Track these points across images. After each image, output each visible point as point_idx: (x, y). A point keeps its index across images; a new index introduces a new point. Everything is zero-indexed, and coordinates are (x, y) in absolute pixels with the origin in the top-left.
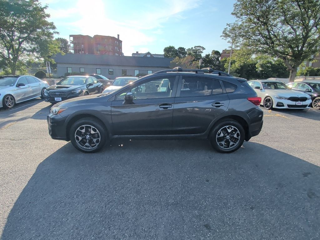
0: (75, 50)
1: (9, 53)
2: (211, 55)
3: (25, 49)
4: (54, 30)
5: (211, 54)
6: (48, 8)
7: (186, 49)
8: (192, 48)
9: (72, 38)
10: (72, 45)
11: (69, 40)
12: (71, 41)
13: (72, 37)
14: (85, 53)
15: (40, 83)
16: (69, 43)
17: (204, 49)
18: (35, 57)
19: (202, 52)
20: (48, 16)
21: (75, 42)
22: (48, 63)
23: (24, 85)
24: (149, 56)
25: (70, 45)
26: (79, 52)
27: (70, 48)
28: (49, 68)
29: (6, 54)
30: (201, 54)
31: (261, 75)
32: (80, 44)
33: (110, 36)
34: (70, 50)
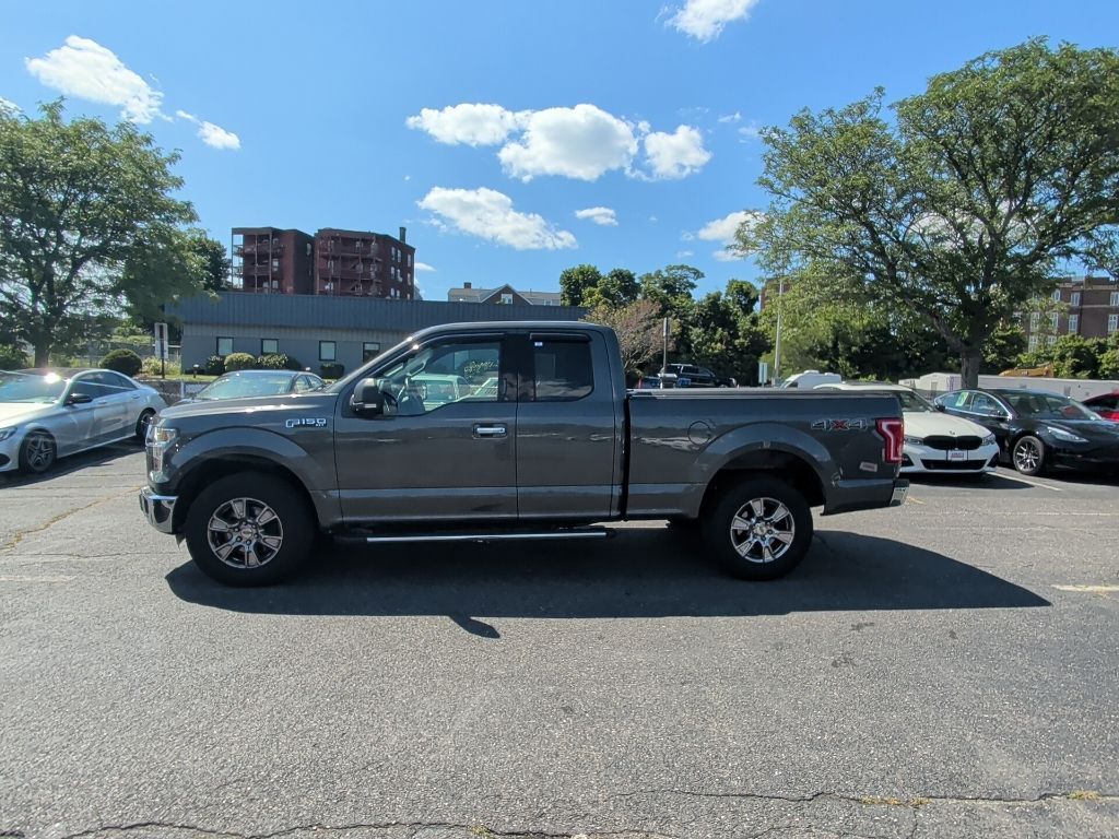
0: (248, 279)
1: (35, 299)
2: (727, 295)
3: (89, 284)
4: (189, 225)
5: (724, 291)
6: (179, 162)
7: (635, 277)
8: (659, 273)
9: (239, 239)
10: (238, 261)
11: (230, 245)
12: (235, 250)
13: (242, 236)
14: (281, 289)
15: (135, 392)
16: (228, 256)
17: (698, 274)
18: (118, 309)
19: (692, 286)
20: (178, 183)
21: (248, 250)
22: (161, 327)
23: (90, 401)
24: (507, 298)
25: (231, 261)
26: (260, 285)
27: (230, 270)
28: (162, 345)
29: (26, 301)
30: (691, 291)
31: (902, 364)
32: (268, 258)
33: (372, 231)
34: (229, 279)
